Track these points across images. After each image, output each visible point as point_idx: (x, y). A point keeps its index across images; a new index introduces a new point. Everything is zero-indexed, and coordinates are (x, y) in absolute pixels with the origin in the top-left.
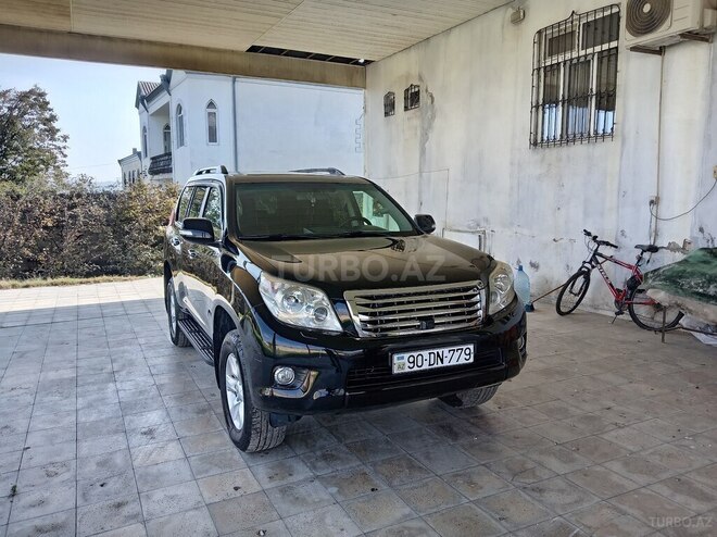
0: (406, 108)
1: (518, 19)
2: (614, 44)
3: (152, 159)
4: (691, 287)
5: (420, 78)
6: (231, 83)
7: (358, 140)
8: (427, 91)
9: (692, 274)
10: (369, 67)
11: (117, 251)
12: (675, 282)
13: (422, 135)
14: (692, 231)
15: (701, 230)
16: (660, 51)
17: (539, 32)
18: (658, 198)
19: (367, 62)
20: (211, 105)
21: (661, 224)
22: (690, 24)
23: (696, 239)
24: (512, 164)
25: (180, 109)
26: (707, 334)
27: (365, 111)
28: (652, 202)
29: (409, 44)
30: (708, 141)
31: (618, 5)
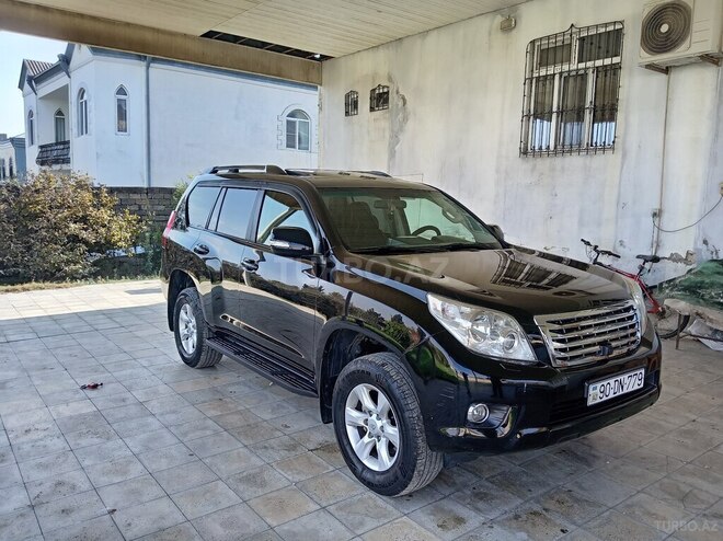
0: (372, 109)
1: (508, 26)
2: (616, 60)
3: (41, 147)
4: (712, 297)
5: (390, 79)
6: (144, 68)
7: (280, 137)
8: (397, 92)
9: (712, 285)
10: (326, 63)
11: (21, 252)
12: (694, 292)
13: (391, 137)
14: (695, 243)
15: (705, 242)
16: (666, 70)
17: (533, 42)
18: (660, 211)
19: (324, 58)
20: (121, 91)
21: (663, 236)
22: (710, 47)
23: (699, 251)
24: (497, 171)
25: (82, 92)
26: (716, 340)
27: (321, 109)
28: (655, 215)
29: (378, 42)
30: (713, 159)
31: (621, 22)
